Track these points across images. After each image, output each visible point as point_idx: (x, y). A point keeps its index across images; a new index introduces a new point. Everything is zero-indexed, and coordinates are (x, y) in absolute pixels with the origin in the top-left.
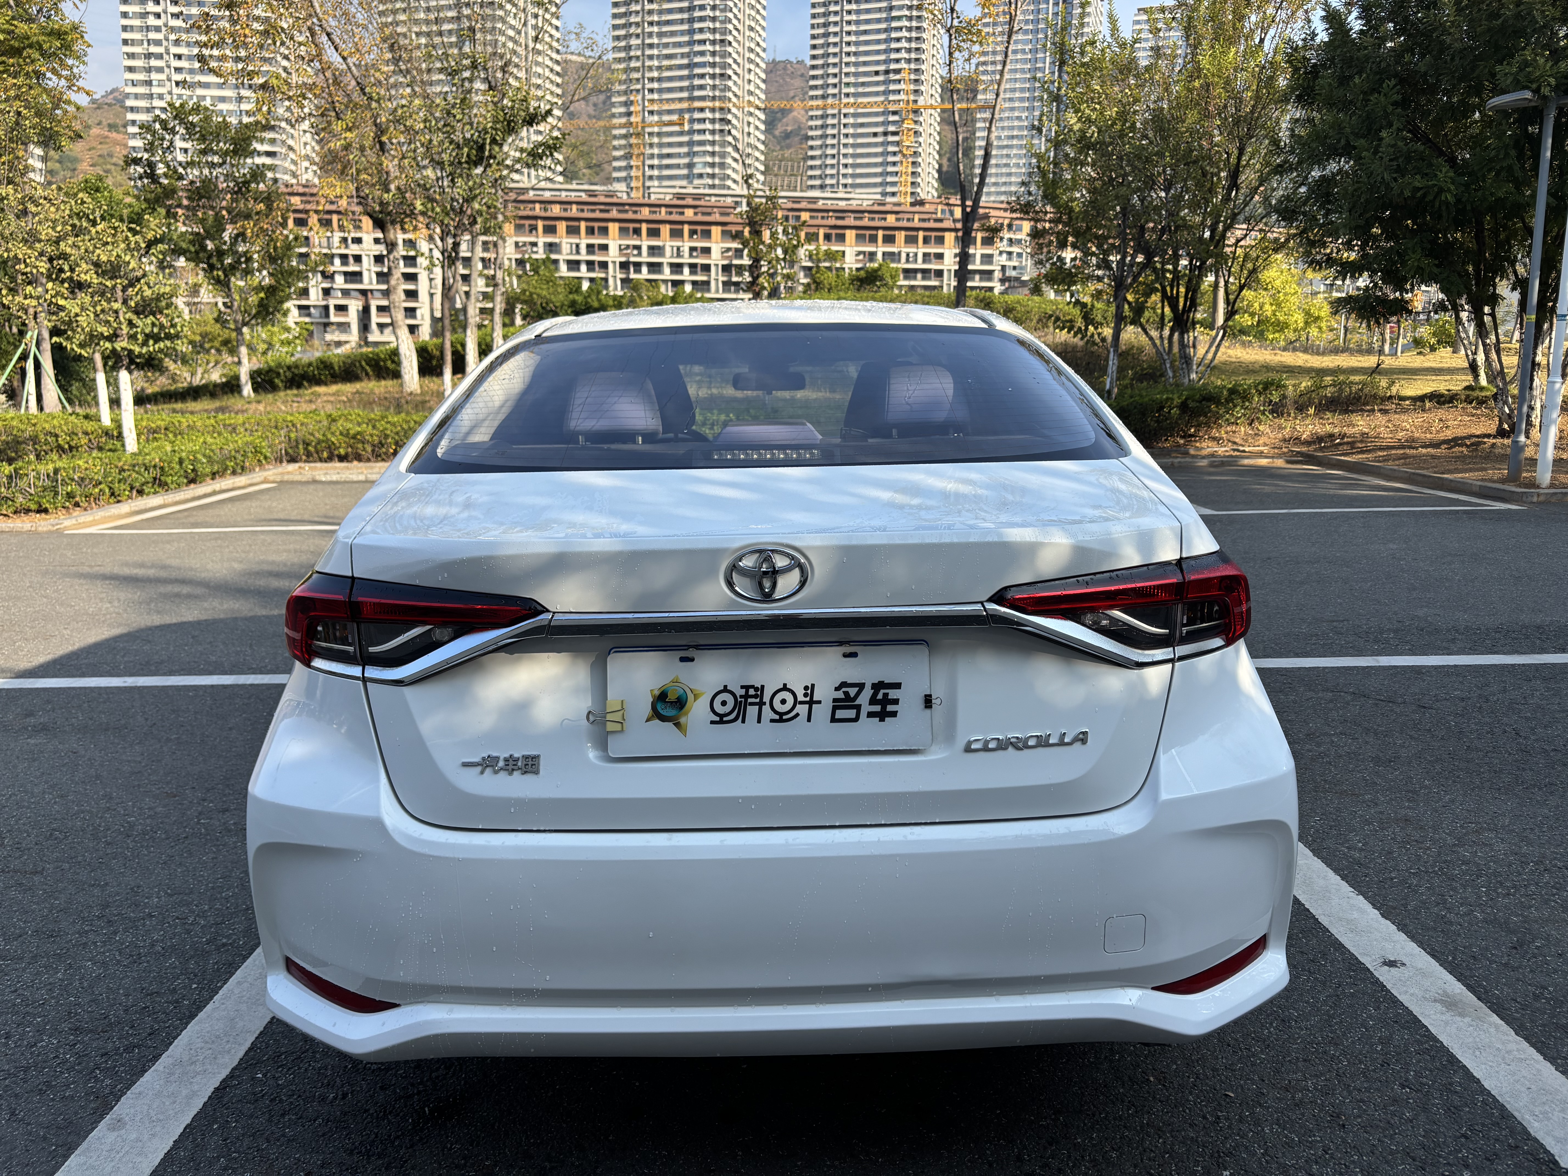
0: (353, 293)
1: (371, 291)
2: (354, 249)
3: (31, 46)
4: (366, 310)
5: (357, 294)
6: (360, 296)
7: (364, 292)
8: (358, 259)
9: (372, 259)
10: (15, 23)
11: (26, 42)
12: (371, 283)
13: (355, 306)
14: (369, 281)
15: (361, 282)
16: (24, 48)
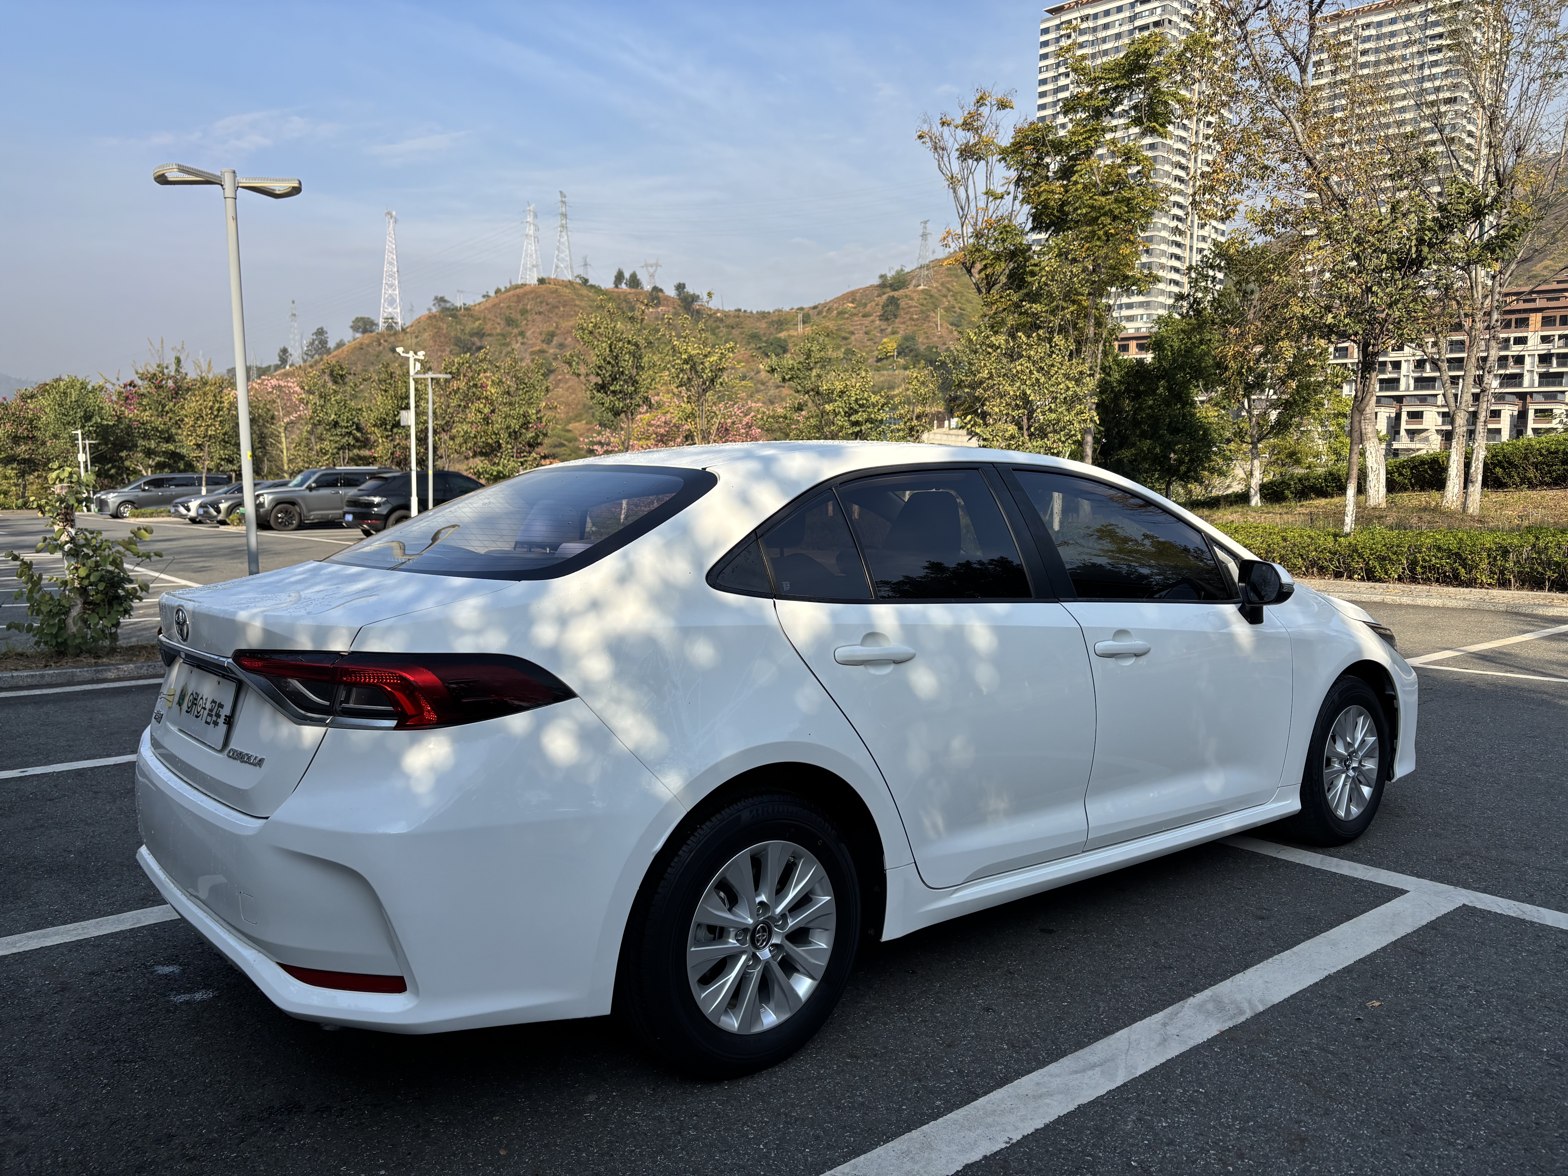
0: (1507, 397)
1: (1531, 394)
2: (1515, 350)
3: (1105, 214)
4: (1522, 415)
5: (1513, 398)
6: (1517, 401)
7: (1522, 396)
8: (1519, 360)
9: (1537, 359)
10: (1096, 197)
11: (1102, 211)
12: (1532, 386)
13: (1508, 412)
14: (1530, 382)
15: (1520, 385)
16: (1099, 217)
